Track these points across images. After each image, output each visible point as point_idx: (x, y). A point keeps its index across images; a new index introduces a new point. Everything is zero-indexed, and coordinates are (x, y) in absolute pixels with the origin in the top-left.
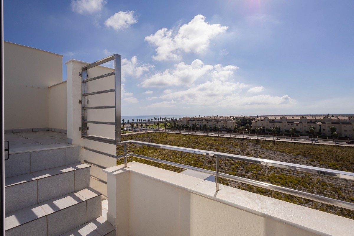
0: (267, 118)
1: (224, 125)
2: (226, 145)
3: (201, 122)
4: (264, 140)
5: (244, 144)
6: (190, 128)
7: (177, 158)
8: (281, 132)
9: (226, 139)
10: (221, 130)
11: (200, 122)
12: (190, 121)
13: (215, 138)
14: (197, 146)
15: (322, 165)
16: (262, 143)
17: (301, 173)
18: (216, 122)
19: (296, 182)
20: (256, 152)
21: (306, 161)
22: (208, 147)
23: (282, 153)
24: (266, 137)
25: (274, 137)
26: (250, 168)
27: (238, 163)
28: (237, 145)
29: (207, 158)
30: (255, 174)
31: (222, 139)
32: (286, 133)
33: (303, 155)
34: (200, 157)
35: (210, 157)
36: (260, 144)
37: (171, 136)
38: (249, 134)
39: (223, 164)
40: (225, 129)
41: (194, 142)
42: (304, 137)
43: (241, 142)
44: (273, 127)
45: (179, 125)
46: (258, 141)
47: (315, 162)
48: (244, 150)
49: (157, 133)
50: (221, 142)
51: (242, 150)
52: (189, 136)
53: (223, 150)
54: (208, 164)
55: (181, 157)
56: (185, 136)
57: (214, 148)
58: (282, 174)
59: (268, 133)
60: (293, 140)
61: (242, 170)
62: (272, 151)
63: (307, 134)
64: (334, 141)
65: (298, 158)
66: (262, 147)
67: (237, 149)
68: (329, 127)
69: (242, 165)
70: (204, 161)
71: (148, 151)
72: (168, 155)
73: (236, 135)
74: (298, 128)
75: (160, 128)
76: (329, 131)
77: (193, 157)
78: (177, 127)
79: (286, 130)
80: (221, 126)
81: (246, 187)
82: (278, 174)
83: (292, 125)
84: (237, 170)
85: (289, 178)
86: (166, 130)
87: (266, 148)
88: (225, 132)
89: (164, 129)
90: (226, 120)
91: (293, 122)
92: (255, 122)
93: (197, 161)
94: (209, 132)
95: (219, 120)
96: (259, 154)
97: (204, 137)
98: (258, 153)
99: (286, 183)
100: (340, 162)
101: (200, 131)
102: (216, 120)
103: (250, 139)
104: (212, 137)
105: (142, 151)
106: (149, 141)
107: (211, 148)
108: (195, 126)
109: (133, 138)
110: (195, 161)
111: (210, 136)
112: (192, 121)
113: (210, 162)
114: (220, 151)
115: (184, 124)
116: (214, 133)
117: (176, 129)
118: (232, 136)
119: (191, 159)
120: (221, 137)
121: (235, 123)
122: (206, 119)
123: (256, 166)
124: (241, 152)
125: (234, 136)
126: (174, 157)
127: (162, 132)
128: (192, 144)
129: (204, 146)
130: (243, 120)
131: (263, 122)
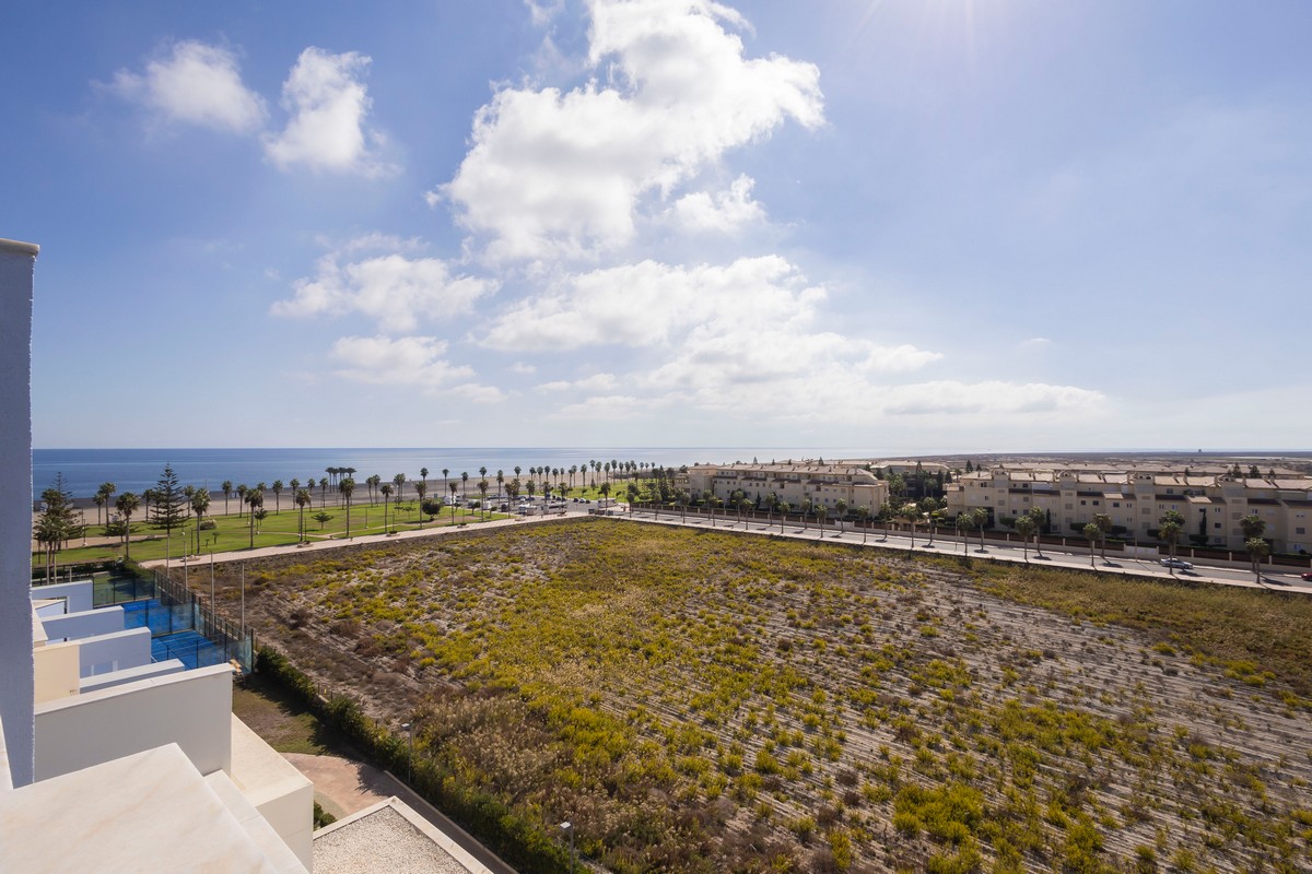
0: (1001, 478)
1: (844, 501)
2: (849, 576)
3: (761, 483)
4: (988, 559)
5: (913, 574)
6: (721, 505)
7: (666, 626)
8: (1055, 527)
9: (849, 551)
10: (835, 516)
11: (758, 485)
12: (718, 480)
13: (809, 550)
14: (741, 580)
15: (1202, 669)
16: (982, 572)
17: (1117, 703)
18: (813, 487)
19: (1099, 737)
20: (957, 610)
21: (1143, 653)
22: (782, 583)
23: (1054, 617)
24: (1000, 547)
25: (1026, 548)
26: (928, 676)
27: (885, 654)
28: (888, 579)
29: (775, 631)
30: (947, 699)
31: (835, 551)
32: (1074, 533)
33: (1132, 627)
34: (750, 622)
35: (786, 627)
36: (974, 574)
37: (652, 535)
38: (935, 535)
39: (830, 657)
40: (846, 513)
41: (729, 563)
42: (1141, 550)
43: (902, 565)
44: (1026, 512)
45: (680, 496)
46: (965, 561)
47: (1174, 656)
48: (911, 599)
49: (599, 523)
50: (831, 567)
51: (906, 600)
52: (713, 535)
53: (834, 596)
54: (778, 655)
55: (680, 625)
56: (700, 538)
57: (801, 589)
58: (1048, 706)
59: (1005, 533)
60: (1098, 560)
61: (900, 683)
62: (1017, 604)
63: (1152, 539)
64: (1253, 570)
65: (1112, 637)
66: (977, 590)
67: (885, 594)
68: (1236, 516)
69: (899, 663)
70: (763, 641)
71: (566, 594)
72: (634, 615)
73: (886, 534)
74: (1117, 517)
75: (613, 501)
76: (1235, 532)
77: (725, 623)
78: (673, 500)
79: (1075, 522)
80: (831, 501)
81: (908, 753)
82: (1031, 701)
83: (1096, 503)
84: (881, 683)
85: (1070, 723)
86: (631, 510)
87: (996, 595)
88: (846, 524)
89: (625, 508)
90: (851, 479)
91: (1100, 495)
92: (958, 489)
93: (736, 642)
94: (785, 522)
95: (827, 480)
96: (965, 616)
97: (769, 544)
98: (963, 614)
99: (1061, 743)
100: (1270, 661)
101: (754, 519)
102: (814, 480)
103: (938, 555)
104: (799, 545)
105: (545, 595)
106: (569, 554)
107: (793, 590)
108: (738, 499)
109: (513, 541)
110: (731, 641)
111: (792, 539)
112: (725, 481)
113: (784, 647)
114: (824, 599)
115: (699, 490)
116: (806, 527)
117: (671, 508)
118: (871, 541)
119: (717, 632)
120: (829, 544)
121: (882, 490)
122: (779, 473)
123: (952, 666)
124: (900, 607)
125: (877, 541)
126: (655, 623)
127: (617, 517)
128: (724, 568)
129: (768, 579)
130: (914, 477)
131: (987, 491)
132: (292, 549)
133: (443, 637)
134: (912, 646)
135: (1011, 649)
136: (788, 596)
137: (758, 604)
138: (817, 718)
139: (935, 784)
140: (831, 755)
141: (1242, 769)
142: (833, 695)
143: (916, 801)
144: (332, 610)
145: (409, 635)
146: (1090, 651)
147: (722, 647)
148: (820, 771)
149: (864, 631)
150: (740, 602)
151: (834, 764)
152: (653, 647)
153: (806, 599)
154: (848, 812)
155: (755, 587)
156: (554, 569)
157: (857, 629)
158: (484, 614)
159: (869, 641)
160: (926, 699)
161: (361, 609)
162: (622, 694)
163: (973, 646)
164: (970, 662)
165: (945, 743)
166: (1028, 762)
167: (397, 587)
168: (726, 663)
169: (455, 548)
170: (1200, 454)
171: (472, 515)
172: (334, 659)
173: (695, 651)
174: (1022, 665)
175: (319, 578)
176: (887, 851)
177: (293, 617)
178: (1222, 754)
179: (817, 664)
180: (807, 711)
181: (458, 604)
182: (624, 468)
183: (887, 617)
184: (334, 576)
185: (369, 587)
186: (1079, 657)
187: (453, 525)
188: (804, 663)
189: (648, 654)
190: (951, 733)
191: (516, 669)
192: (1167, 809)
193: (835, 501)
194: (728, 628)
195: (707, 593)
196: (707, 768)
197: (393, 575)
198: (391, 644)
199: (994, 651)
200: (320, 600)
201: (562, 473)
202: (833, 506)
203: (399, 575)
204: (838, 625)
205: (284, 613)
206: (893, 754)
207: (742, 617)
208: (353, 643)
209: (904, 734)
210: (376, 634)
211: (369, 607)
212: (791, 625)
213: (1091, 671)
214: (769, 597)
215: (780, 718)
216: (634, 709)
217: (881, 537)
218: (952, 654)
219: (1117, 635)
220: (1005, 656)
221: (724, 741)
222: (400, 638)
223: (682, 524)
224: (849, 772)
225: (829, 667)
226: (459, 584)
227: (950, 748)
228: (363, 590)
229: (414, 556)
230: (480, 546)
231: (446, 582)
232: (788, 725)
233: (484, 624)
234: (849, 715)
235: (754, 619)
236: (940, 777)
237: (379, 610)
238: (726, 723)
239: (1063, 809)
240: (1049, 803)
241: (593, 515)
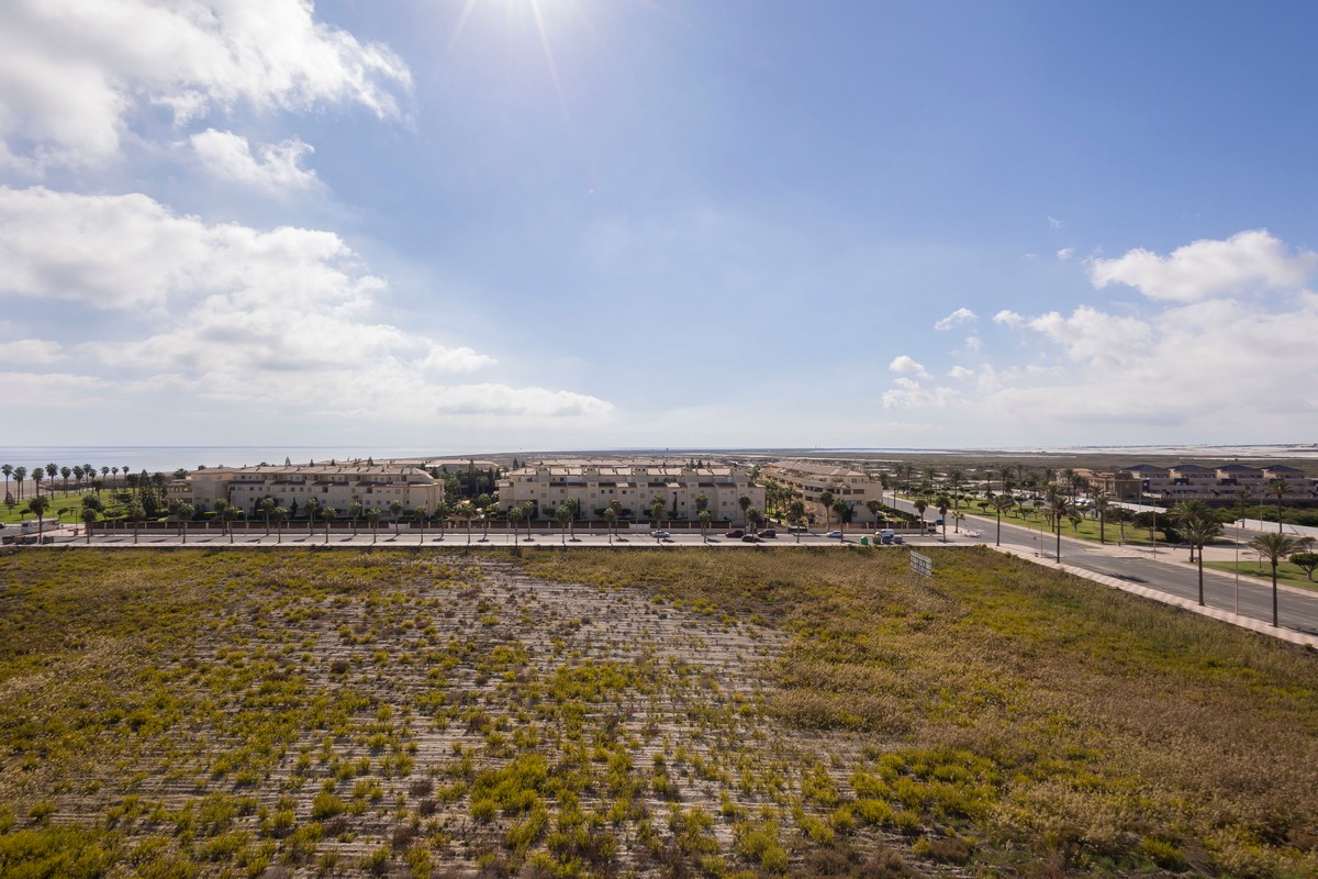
0: (543, 473)
1: (396, 501)
2: (407, 579)
3: (297, 487)
4: (535, 547)
5: (471, 568)
6: (241, 516)
7: (165, 680)
8: (583, 514)
9: (406, 554)
10: (389, 518)
11: (293, 490)
12: (237, 486)
13: (361, 556)
14: (277, 603)
15: (680, 610)
16: (530, 558)
17: (633, 649)
18: (363, 489)
19: (624, 679)
20: (513, 597)
21: (646, 605)
22: (331, 598)
23: (586, 589)
24: (543, 534)
25: (563, 534)
26: (491, 663)
27: (450, 652)
28: (448, 577)
29: (327, 654)
30: (510, 680)
31: (390, 555)
32: (597, 517)
33: (638, 587)
34: (292, 650)
35: (339, 647)
36: (524, 561)
37: (129, 563)
38: (489, 529)
39: (394, 668)
40: (400, 515)
41: (260, 585)
42: (640, 526)
43: (460, 561)
44: (562, 502)
45: (174, 509)
46: (516, 550)
47: (664, 604)
48: (471, 593)
50: (387, 573)
51: (467, 595)
52: (231, 554)
53: (393, 603)
54: (332, 680)
55: (188, 674)
56: (211, 559)
57: (354, 601)
58: (588, 664)
59: (547, 522)
60: (614, 538)
61: (467, 676)
62: (559, 583)
63: (646, 517)
64: (702, 533)
65: (626, 597)
66: (528, 575)
67: (445, 592)
68: (693, 496)
69: (465, 657)
70: (312, 669)
72: (107, 676)
73: (443, 533)
74: (625, 501)
75: (53, 523)
76: (692, 507)
77: (257, 658)
78: (164, 515)
79: (597, 508)
80: (384, 503)
81: (479, 742)
82: (575, 664)
83: (611, 492)
84: (449, 681)
85: (603, 673)
86: (89, 533)
87: (543, 577)
88: (401, 526)
90: (405, 478)
91: (613, 484)
92: (507, 485)
94: (330, 530)
95: (379, 481)
96: (520, 601)
97: (310, 556)
98: (517, 599)
99: (599, 692)
100: (714, 596)
101: (288, 530)
102: (365, 482)
103: (492, 548)
104: (348, 554)
107: (346, 604)
108: (266, 507)
110: (266, 678)
111: (339, 548)
112: (247, 487)
113: (340, 669)
114: (382, 609)
115: (207, 500)
116: (355, 533)
117: (162, 525)
118: (429, 541)
119: (246, 672)
120: (382, 549)
121: (438, 489)
122: (322, 475)
123: (512, 649)
124: (462, 603)
125: (434, 540)
126: (145, 680)
127: (63, 545)
128: (251, 592)
129: (312, 596)
130: (466, 474)
131: (532, 486)
134: (475, 638)
135: (557, 622)
136: (339, 612)
137: (301, 627)
138: (384, 736)
139: (505, 762)
140: (402, 770)
141: (706, 676)
142: (399, 707)
143: (490, 785)
146: (613, 612)
147: (256, 688)
148: (392, 792)
149: (428, 633)
150: (276, 629)
151: (406, 779)
152: (146, 713)
153: (361, 612)
154: (425, 822)
155: (297, 608)
157: (420, 633)
159: (433, 642)
160: (492, 686)
162: (92, 791)
163: (528, 626)
164: (527, 641)
165: (511, 721)
166: (577, 716)
168: (263, 706)
170: (667, 451)
173: (215, 702)
174: (567, 634)
176: (466, 845)
178: (695, 669)
179: (379, 679)
180: (372, 732)
183: (450, 615)
186: (606, 619)
188: (365, 682)
189: (136, 725)
190: (516, 711)
192: (668, 720)
193: (388, 502)
194: (261, 664)
195: (227, 626)
196: (245, 843)
199: (545, 627)
202: (387, 508)
204: (400, 632)
206: (465, 747)
207: (281, 647)
209: (475, 725)
212: (345, 644)
213: (615, 627)
214: (315, 617)
215: (340, 750)
216: (118, 804)
217: (438, 536)
218: (511, 638)
219: (628, 595)
220: (554, 630)
221: (267, 800)
223: (180, 544)
224: (423, 782)
225: (393, 679)
227: (515, 724)
232: (350, 754)
234: (418, 723)
235: (297, 646)
236: (509, 755)
238: (268, 777)
239: (605, 746)
240: (594, 745)
241: (13, 545)
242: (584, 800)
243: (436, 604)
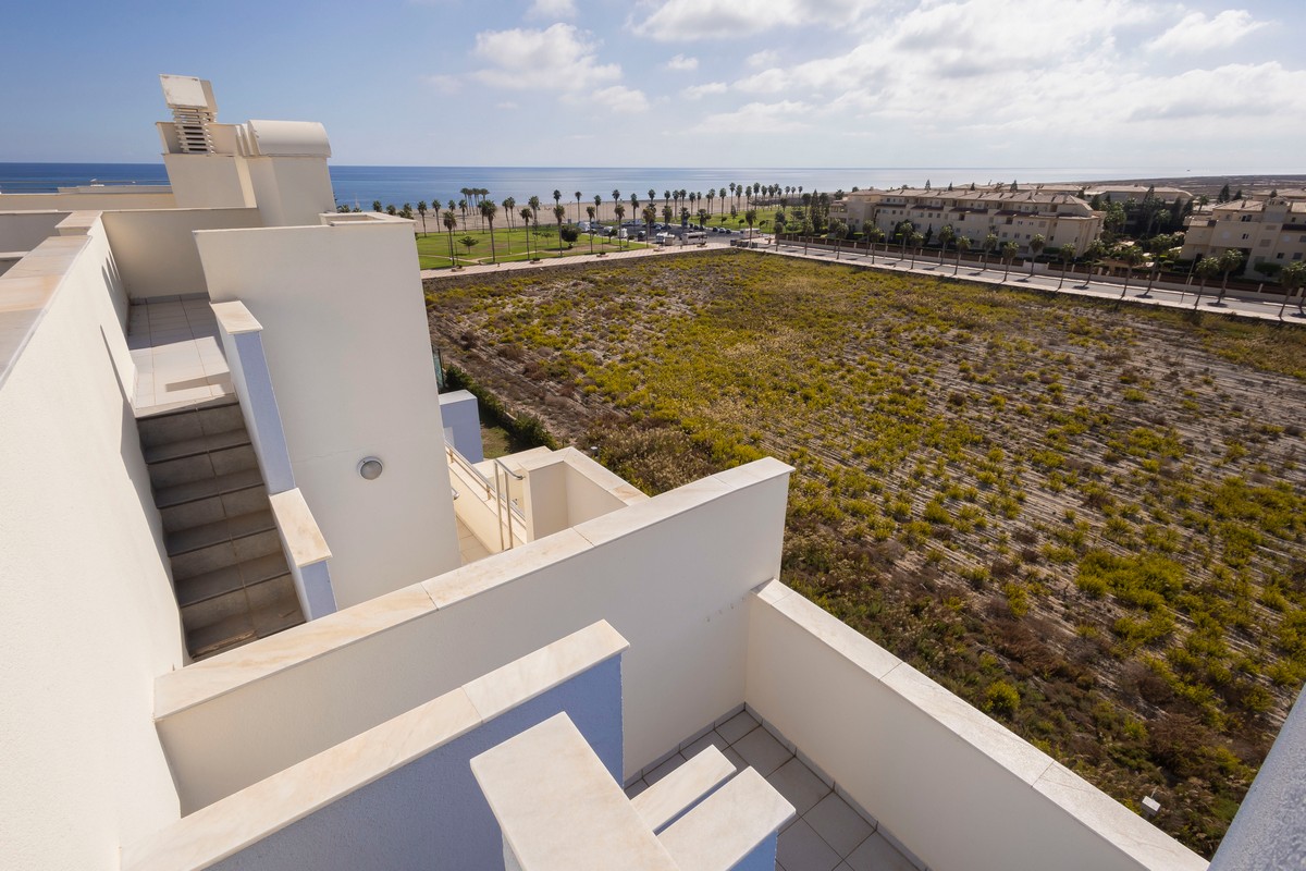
1: (1042, 236)
2: (1036, 327)
3: (935, 213)
4: (1225, 315)
5: (1120, 328)
6: (882, 240)
7: (824, 371)
9: (1038, 298)
10: (1025, 255)
11: (930, 215)
12: (882, 209)
13: (988, 295)
14: (906, 326)
16: (1214, 329)
18: (1002, 219)
20: (1175, 374)
22: (954, 332)
24: (1244, 299)
25: (1284, 302)
26: (1128, 444)
27: (1076, 418)
28: (1087, 333)
29: (946, 384)
30: (1151, 470)
31: (1019, 297)
34: (916, 373)
35: (958, 380)
36: (1203, 332)
37: (801, 271)
38: (1157, 282)
39: (1010, 415)
40: (1040, 252)
41: (893, 306)
43: (1107, 318)
45: (834, 227)
46: (1193, 316)
48: (1115, 357)
49: (742, 256)
50: (1014, 316)
51: (1109, 358)
52: (872, 274)
53: (1017, 349)
54: (949, 409)
55: (838, 370)
56: (856, 276)
57: (976, 339)
58: (1281, 488)
59: (1258, 283)
61: (1092, 449)
62: (1257, 370)
66: (1203, 351)
67: (1081, 351)
69: (1094, 427)
70: (932, 394)
71: (715, 332)
72: (789, 357)
73: (1088, 280)
75: (757, 232)
77: (889, 371)
78: (825, 232)
80: (1023, 236)
81: (1097, 520)
84: (1070, 447)
86: (778, 243)
87: (1230, 359)
88: (1038, 266)
89: (770, 240)
90: (1056, 206)
92: (1202, 223)
93: (902, 392)
94: (960, 261)
95: (1022, 210)
96: (1185, 381)
97: (937, 287)
98: (1181, 378)
99: (1291, 528)
101: (921, 257)
102: (1006, 210)
103: (1157, 307)
104: (974, 289)
105: (694, 331)
106: (714, 289)
107: (967, 341)
108: (905, 232)
109: (655, 273)
110: (894, 391)
111: (967, 282)
112: (890, 210)
113: (957, 401)
114: (1003, 353)
115: (857, 221)
116: (985, 268)
117: (822, 241)
118: (1068, 288)
119: (880, 381)
120: (1013, 289)
121: (1095, 224)
122: (961, 201)
123: (1161, 436)
124: (1099, 366)
125: (1076, 288)
126: (811, 367)
127: (762, 250)
128: (886, 312)
129: (937, 326)
130: (1139, 206)
131: (1248, 227)
132: (447, 273)
133: (601, 367)
134: (1111, 410)
135: (1240, 422)
136: (961, 346)
137: (925, 353)
138: (994, 476)
139: (1127, 552)
140: (1008, 512)
142: (1011, 455)
143: (1104, 567)
144: (495, 335)
145: (569, 362)
147: (886, 397)
148: (995, 527)
149: (1052, 390)
150: (905, 350)
151: (1011, 522)
152: (812, 392)
153: (982, 351)
154: (1025, 568)
155: (923, 335)
156: (699, 305)
157: (1042, 388)
158: (636, 346)
159: (1057, 401)
160: (1124, 468)
161: (522, 335)
162: (782, 435)
163: (1190, 414)
164: (1184, 433)
165: (1143, 514)
166: (1246, 542)
167: (549, 315)
168: (890, 413)
169: (598, 278)
171: (609, 243)
172: (507, 380)
173: (856, 398)
174: (1253, 440)
175: (477, 303)
176: (1067, 607)
177: (464, 338)
179: (994, 421)
180: (982, 468)
181: (608, 334)
182: (768, 194)
183: (1082, 376)
184: (490, 301)
185: (523, 313)
187: (592, 253)
188: (979, 420)
189: (806, 398)
190: (1151, 505)
191: (675, 402)
193: (1028, 237)
194: (891, 378)
195: (866, 338)
196: (874, 512)
197: (544, 303)
198: (556, 369)
199: (1217, 423)
200: (483, 323)
201: (699, 198)
202: (1026, 243)
203: (548, 303)
204: (1021, 382)
205: (454, 335)
206: (1079, 519)
207: (908, 367)
208: (521, 367)
209: (1094, 501)
210: (540, 360)
211: (528, 334)
212: (964, 379)
214: (938, 346)
215: (950, 472)
216: (795, 450)
217: (1082, 282)
218: (1161, 422)
220: (1232, 430)
221: (890, 488)
222: (562, 365)
223: (835, 260)
224: (1027, 531)
225: (1008, 426)
226: (608, 315)
227: (1148, 519)
228: (519, 316)
229: (560, 285)
230: (622, 277)
231: (594, 313)
232: (959, 480)
233: (638, 357)
234: (1029, 477)
235: (921, 370)
236: (1132, 547)
237: (537, 337)
238: (891, 471)
239: (1284, 593)
240: (1265, 584)
241: (735, 247)
242: (1231, 637)
243: (1067, 362)
